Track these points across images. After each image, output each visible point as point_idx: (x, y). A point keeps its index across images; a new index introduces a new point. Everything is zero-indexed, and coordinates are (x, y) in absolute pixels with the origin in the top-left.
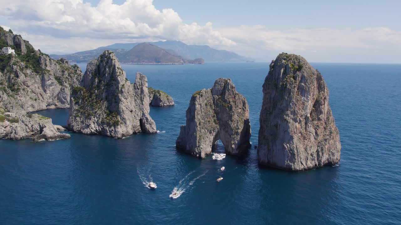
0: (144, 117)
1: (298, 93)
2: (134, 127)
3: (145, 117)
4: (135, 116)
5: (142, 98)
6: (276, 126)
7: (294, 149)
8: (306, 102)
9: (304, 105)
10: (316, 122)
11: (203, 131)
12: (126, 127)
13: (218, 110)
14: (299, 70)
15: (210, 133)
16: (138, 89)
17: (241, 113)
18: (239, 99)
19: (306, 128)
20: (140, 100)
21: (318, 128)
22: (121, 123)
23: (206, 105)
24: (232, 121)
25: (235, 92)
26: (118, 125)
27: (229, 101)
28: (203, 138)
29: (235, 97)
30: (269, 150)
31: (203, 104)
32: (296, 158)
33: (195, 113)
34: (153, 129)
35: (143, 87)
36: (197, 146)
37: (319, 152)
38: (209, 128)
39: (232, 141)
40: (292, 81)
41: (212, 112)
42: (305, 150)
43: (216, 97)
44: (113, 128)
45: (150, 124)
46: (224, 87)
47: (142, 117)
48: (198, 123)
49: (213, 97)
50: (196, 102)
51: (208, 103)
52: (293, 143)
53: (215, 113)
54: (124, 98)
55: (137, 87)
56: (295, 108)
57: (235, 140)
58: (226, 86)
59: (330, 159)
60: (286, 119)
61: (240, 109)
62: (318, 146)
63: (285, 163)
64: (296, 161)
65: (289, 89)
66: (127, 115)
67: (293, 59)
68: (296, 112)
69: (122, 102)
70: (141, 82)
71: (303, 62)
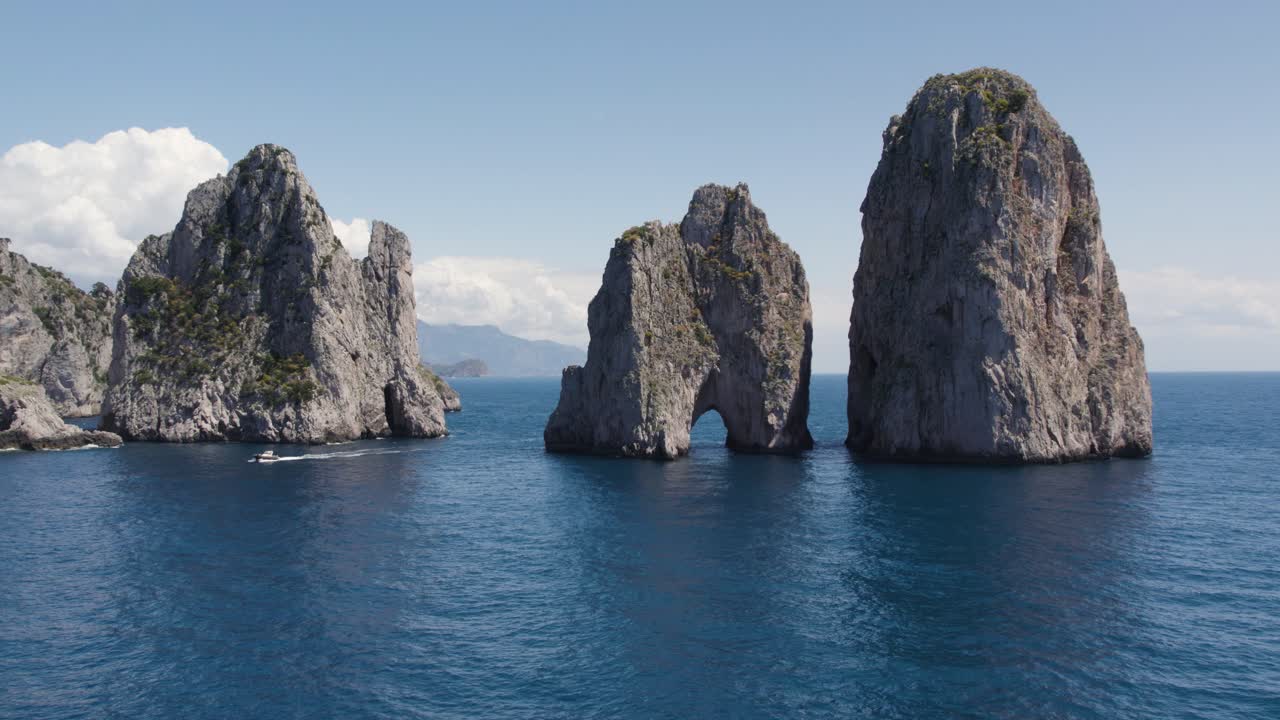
0: (400, 379)
1: (1020, 188)
2: (365, 412)
3: (404, 379)
4: (367, 375)
5: (394, 310)
6: (946, 312)
7: (1023, 385)
8: (1045, 221)
9: (1040, 228)
10: (1076, 301)
11: (660, 366)
12: (340, 407)
13: (709, 295)
14: (1016, 108)
15: (686, 375)
16: (379, 279)
17: (791, 304)
18: (781, 256)
19: (1048, 316)
20: (386, 319)
21: (1082, 320)
22: (320, 393)
23: (666, 276)
24: (762, 331)
25: (764, 232)
26: (308, 398)
27: (747, 261)
28: (664, 391)
29: (766, 248)
30: (923, 405)
31: (657, 273)
32: (1032, 413)
33: (629, 300)
34: (435, 421)
35: (395, 272)
36: (645, 418)
37: (1096, 401)
38: (682, 357)
39: (766, 402)
40: (997, 144)
41: (685, 305)
42: (1055, 392)
43: (699, 249)
44: (289, 410)
45: (424, 405)
46: (727, 214)
47: (393, 379)
48: (642, 337)
49: (688, 252)
50: (634, 260)
51: (671, 271)
52: (1017, 361)
53: (698, 306)
54: (331, 304)
55: (376, 270)
56: (1013, 236)
57: (778, 396)
58: (731, 211)
59: (1130, 433)
60: (988, 275)
61: (786, 290)
62: (1090, 385)
63: (993, 435)
64: (1033, 425)
65: (988, 169)
66: (340, 365)
67: (986, 79)
68: (1019, 248)
69: (322, 316)
70: (387, 255)
71: (1024, 88)
